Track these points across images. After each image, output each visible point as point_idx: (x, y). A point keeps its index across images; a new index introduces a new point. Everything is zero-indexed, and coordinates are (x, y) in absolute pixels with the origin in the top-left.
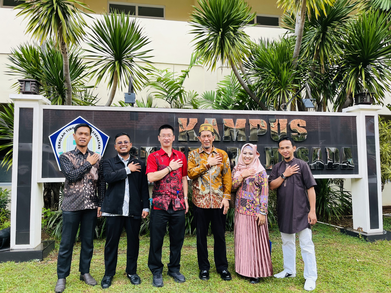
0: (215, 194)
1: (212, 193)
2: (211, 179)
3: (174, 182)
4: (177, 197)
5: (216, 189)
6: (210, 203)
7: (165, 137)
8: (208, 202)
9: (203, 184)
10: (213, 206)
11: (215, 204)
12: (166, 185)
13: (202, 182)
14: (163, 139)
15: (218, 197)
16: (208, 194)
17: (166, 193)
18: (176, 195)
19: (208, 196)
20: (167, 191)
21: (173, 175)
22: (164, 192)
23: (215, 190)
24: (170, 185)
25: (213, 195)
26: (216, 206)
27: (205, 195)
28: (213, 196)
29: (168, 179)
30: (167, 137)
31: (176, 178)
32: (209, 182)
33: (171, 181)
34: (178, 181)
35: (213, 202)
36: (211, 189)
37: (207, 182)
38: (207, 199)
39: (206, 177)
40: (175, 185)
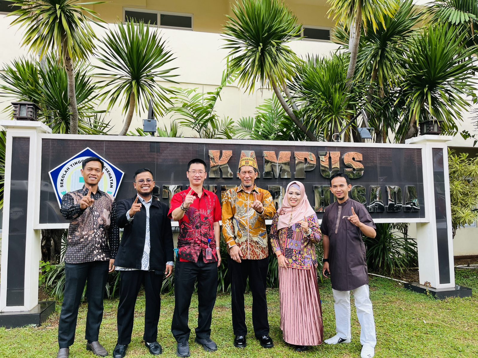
0: (254, 242)
1: (249, 241)
2: (249, 224)
3: (205, 228)
4: (209, 246)
5: (255, 236)
6: (247, 253)
7: (195, 173)
8: (244, 251)
9: (239, 230)
10: (250, 257)
11: (254, 255)
12: (195, 232)
13: (239, 228)
14: (193, 176)
15: (258, 247)
16: (245, 242)
17: (195, 241)
18: (207, 243)
19: (245, 245)
20: (197, 239)
21: (204, 219)
22: (192, 239)
23: (253, 238)
24: (201, 231)
25: (251, 243)
26: (254, 257)
27: (242, 243)
28: (251, 245)
29: (198, 224)
30: (198, 173)
31: (207, 224)
32: (246, 228)
33: (202, 227)
34: (209, 227)
35: (251, 252)
36: (248, 236)
37: (244, 227)
38: (244, 248)
39: (243, 221)
40: (206, 232)
